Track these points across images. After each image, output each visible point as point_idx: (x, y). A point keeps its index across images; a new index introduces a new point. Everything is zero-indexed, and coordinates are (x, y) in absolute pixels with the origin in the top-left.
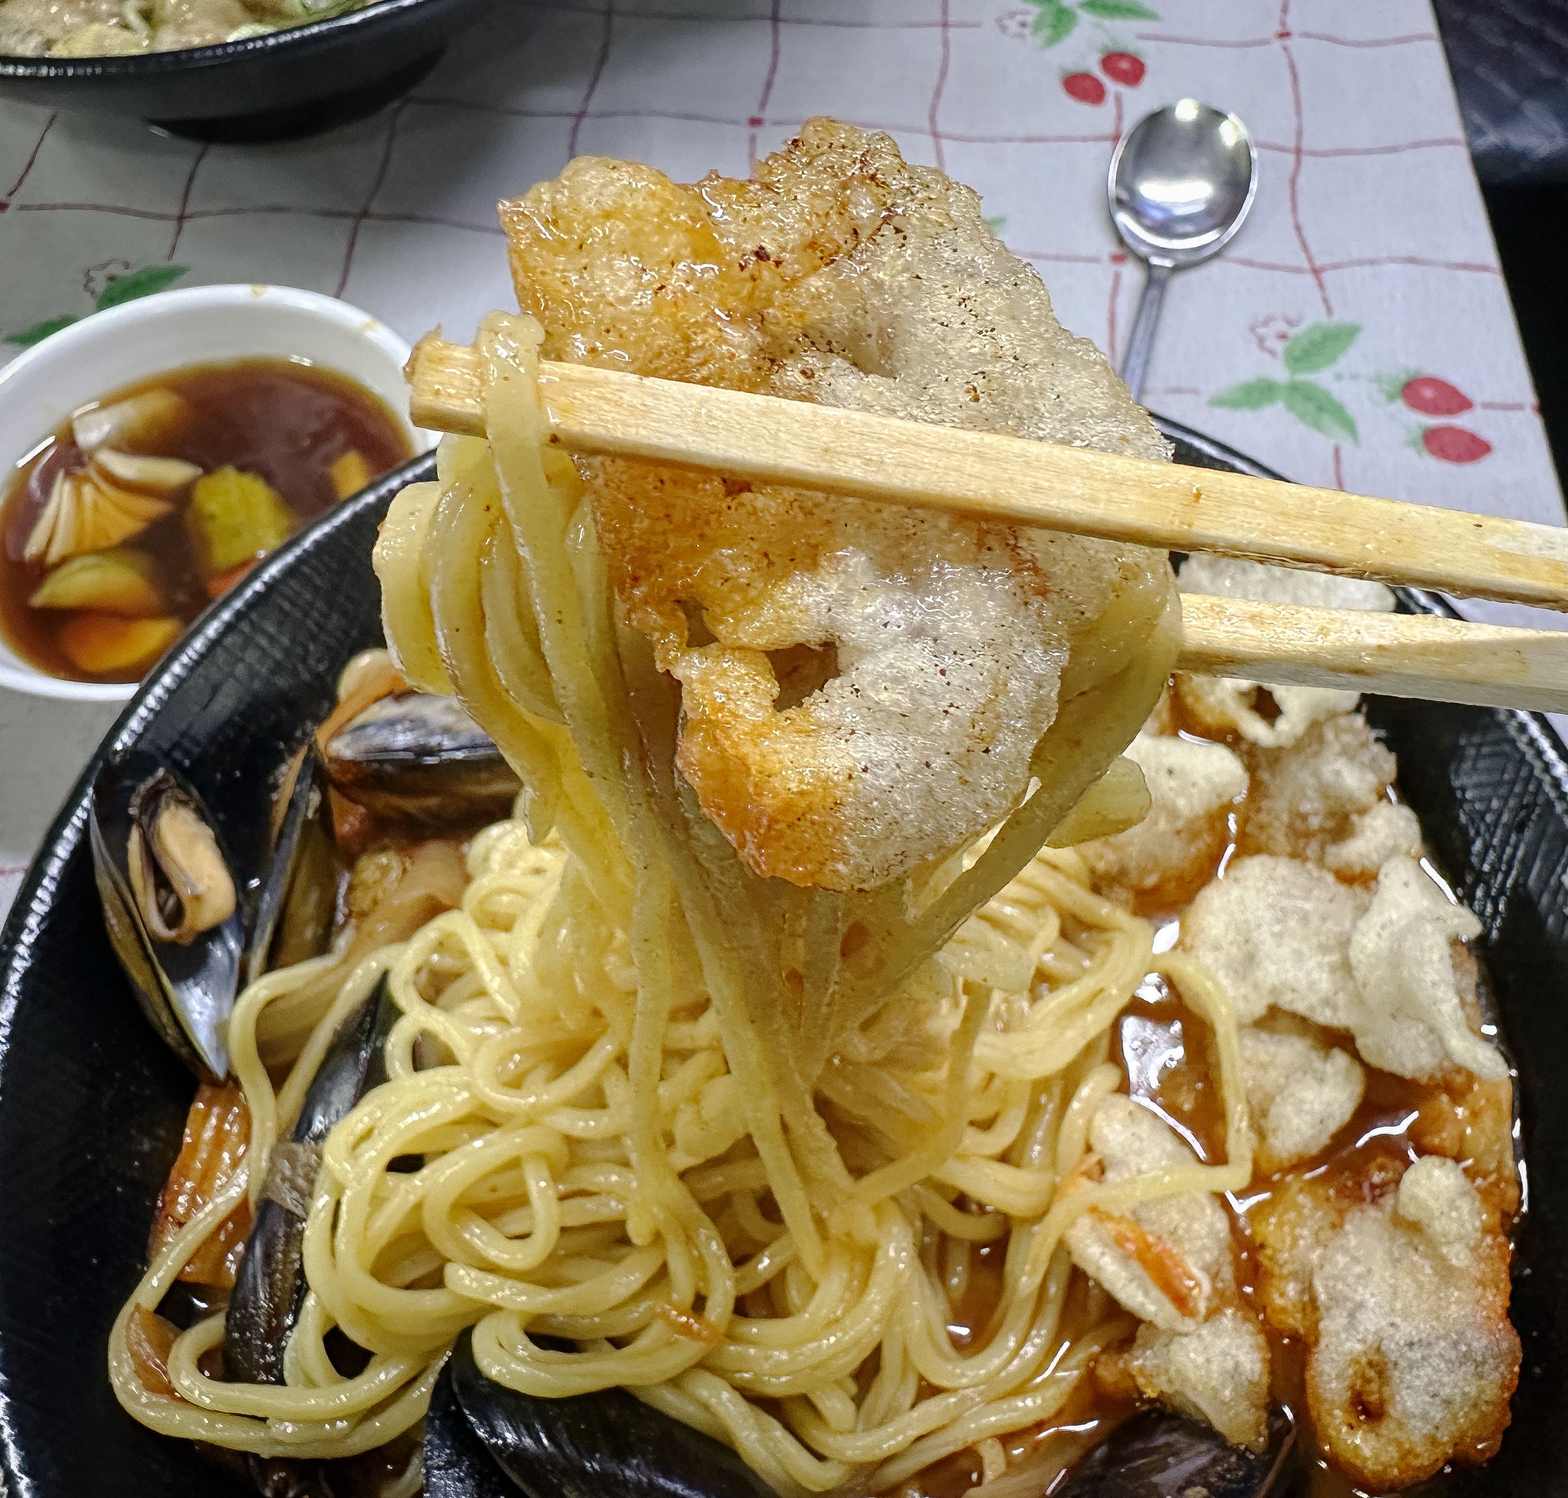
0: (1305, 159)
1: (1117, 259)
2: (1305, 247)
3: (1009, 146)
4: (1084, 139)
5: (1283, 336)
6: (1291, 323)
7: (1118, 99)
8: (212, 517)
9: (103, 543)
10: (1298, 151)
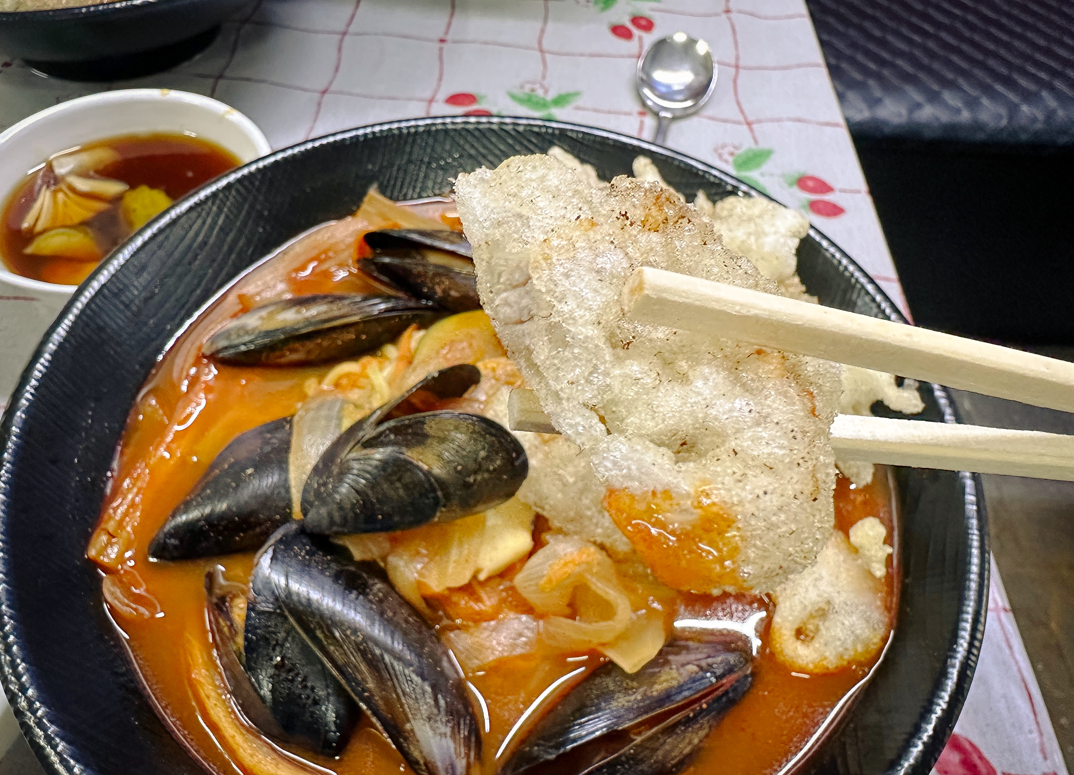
0: (741, 71)
1: (642, 114)
2: (742, 111)
3: (582, 59)
4: (622, 57)
5: (732, 154)
6: (736, 148)
7: (640, 39)
9: (68, 222)
10: (737, 67)
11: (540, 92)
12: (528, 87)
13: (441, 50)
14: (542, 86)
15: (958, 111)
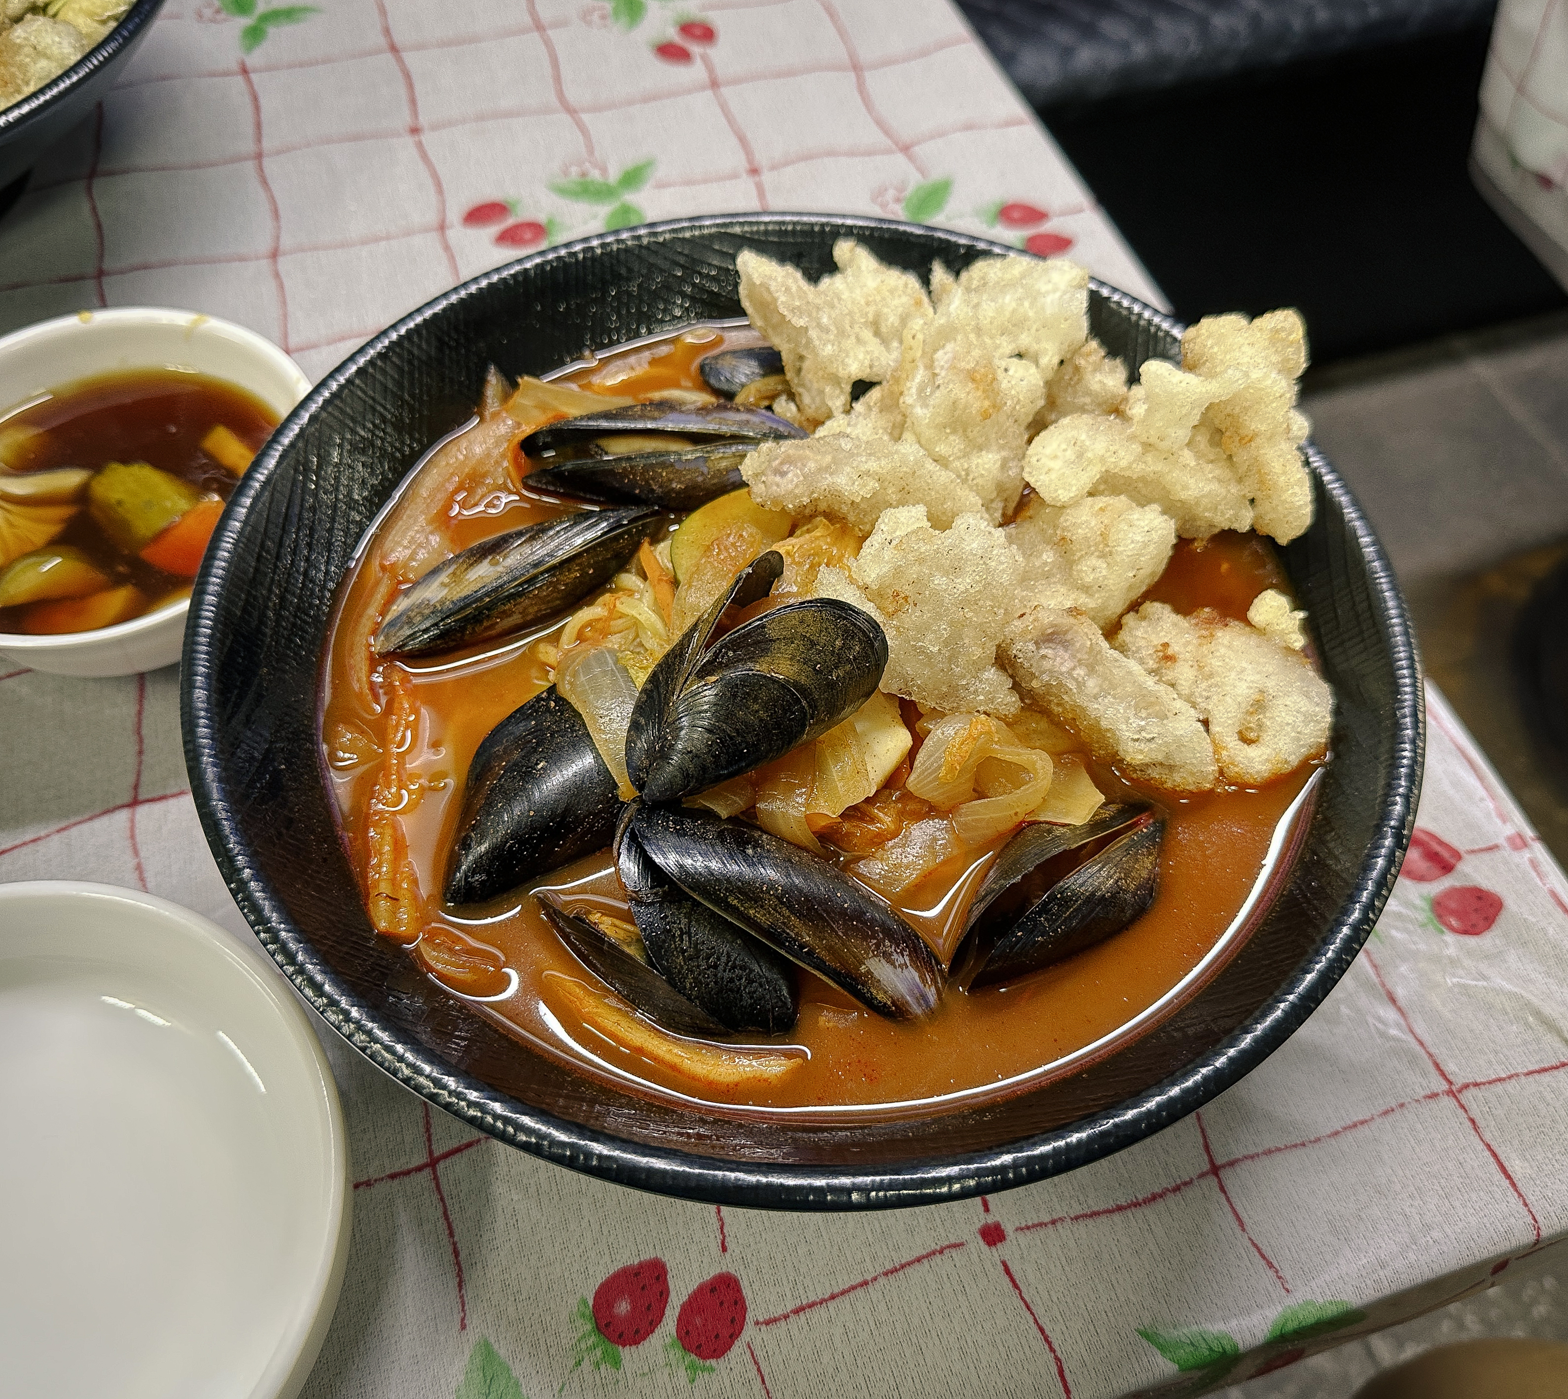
0: (864, 72)
1: (753, 171)
2: (887, 134)
4: (689, 92)
5: (898, 200)
6: (900, 190)
7: (705, 59)
8: (120, 503)
9: (29, 548)
10: (856, 69)
11: (595, 175)
12: (574, 170)
13: (420, 146)
14: (595, 165)
15: (1125, 46)
